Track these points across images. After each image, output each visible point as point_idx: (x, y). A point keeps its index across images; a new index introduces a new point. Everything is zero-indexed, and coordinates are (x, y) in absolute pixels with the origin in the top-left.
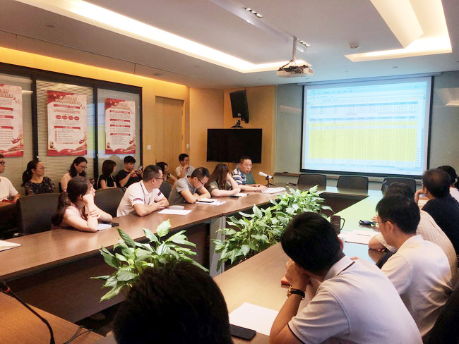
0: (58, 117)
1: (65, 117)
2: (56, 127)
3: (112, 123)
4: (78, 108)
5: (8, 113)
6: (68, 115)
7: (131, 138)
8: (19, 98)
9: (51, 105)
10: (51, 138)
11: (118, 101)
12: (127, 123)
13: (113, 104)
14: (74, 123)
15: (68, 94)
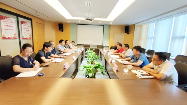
0: (5, 25)
2: (5, 29)
3: (24, 29)
4: (12, 23)
6: (9, 25)
7: (30, 34)
10: (3, 33)
11: (25, 22)
12: (28, 30)
13: (24, 23)
14: (11, 28)
15: (8, 18)
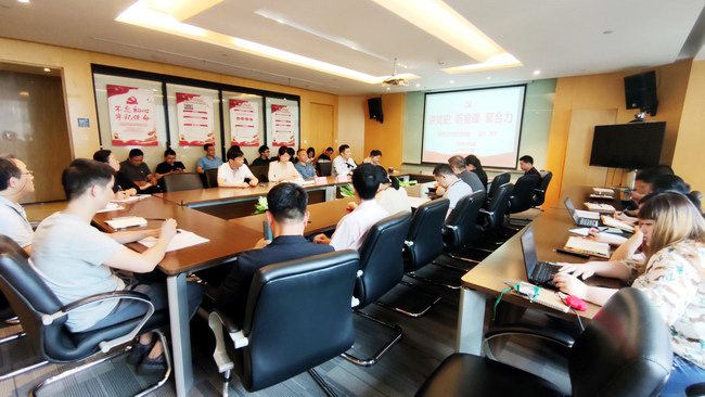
0: (238, 118)
1: (242, 119)
2: (236, 126)
3: (277, 123)
4: (252, 112)
5: (204, 115)
6: (245, 117)
7: (292, 134)
8: (211, 104)
9: (233, 109)
10: (233, 134)
11: (281, 107)
12: (289, 123)
13: (278, 109)
14: (249, 123)
